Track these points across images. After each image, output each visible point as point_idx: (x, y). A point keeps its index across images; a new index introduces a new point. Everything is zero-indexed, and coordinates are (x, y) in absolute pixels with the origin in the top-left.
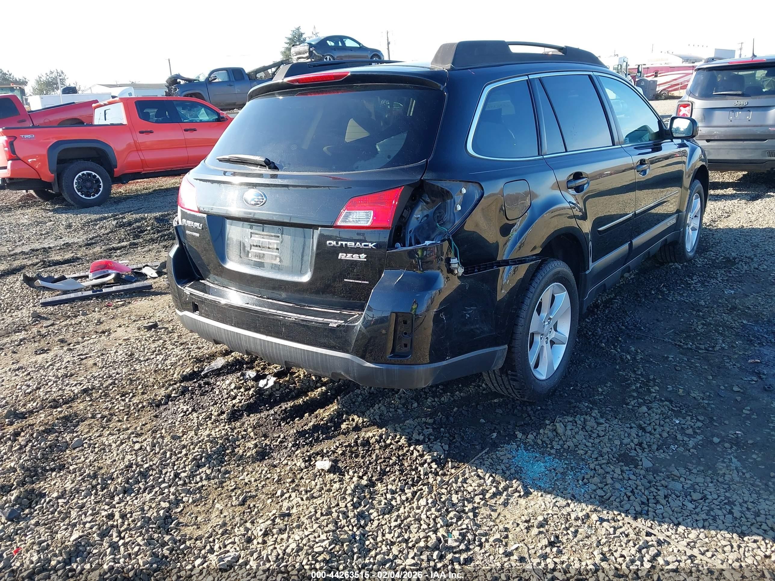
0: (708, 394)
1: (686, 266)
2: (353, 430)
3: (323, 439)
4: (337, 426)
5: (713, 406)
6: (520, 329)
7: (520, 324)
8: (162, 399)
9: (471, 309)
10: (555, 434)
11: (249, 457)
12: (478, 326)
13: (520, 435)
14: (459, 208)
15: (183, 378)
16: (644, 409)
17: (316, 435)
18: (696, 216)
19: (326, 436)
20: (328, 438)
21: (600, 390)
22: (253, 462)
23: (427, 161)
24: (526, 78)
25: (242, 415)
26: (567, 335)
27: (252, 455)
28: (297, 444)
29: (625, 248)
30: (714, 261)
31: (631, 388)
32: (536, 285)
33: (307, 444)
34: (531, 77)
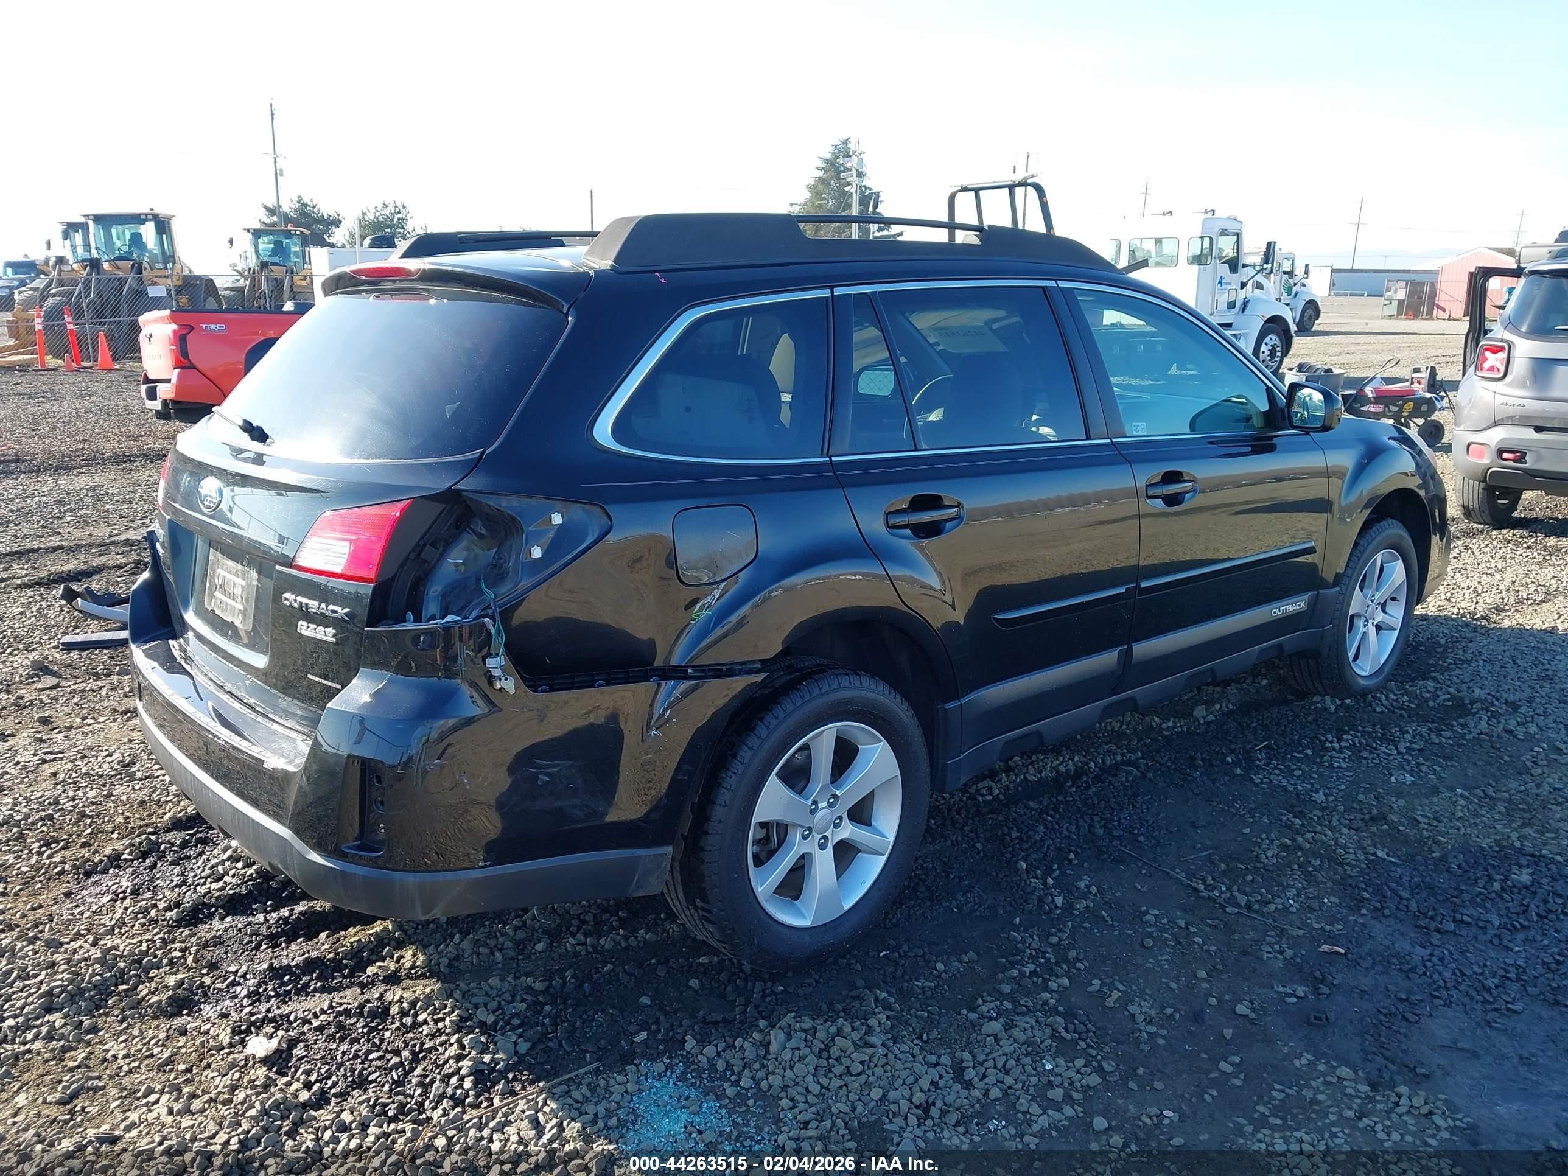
0: (1169, 1011)
1: (1348, 708)
2: (383, 981)
3: (315, 990)
4: (360, 966)
5: (1161, 1041)
6: (721, 812)
7: (718, 802)
8: (101, 861)
9: (555, 766)
10: (762, 1053)
11: (151, 1006)
12: (577, 802)
13: (690, 1043)
14: (537, 553)
15: (174, 824)
16: (996, 1026)
17: (305, 979)
18: (1393, 599)
19: (323, 986)
20: (324, 990)
21: (940, 966)
22: (155, 1017)
23: (483, 453)
24: (826, 293)
25: (211, 916)
26: (891, 837)
27: (161, 1001)
28: (258, 993)
29: (1108, 659)
30: (1422, 702)
31: (1008, 974)
32: (774, 722)
33: (277, 995)
34: (838, 291)
